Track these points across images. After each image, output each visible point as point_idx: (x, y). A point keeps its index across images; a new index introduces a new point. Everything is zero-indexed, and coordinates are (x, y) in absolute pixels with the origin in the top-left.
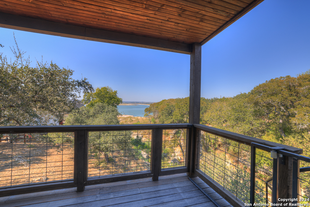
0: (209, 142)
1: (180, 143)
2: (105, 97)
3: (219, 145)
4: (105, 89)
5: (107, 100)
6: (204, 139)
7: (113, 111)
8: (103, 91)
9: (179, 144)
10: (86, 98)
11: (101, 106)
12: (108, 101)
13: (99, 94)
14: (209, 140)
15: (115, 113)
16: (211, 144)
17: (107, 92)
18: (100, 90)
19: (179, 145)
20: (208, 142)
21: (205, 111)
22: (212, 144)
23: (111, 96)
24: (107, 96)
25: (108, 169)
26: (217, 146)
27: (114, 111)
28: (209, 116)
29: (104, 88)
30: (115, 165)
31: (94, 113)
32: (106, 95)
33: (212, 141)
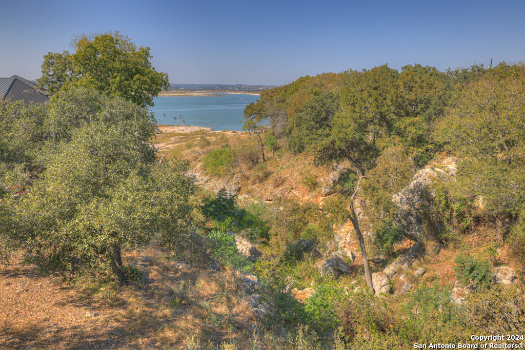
0: (443, 211)
1: (354, 213)
2: (111, 70)
3: (478, 220)
4: (108, 41)
5: (118, 79)
6: (429, 201)
7: (128, 118)
8: (100, 47)
9: (349, 217)
10: (51, 73)
11: (85, 100)
12: (121, 81)
13: (89, 59)
14: (447, 202)
15: (134, 123)
16: (451, 217)
17: (117, 53)
18: (91, 46)
19: (351, 219)
20: (441, 210)
21: (440, 113)
22: (455, 214)
23: (130, 66)
24: (117, 64)
25: (123, 304)
26: (469, 221)
27: (132, 115)
28: (454, 127)
29: (105, 38)
30: (146, 289)
31: (60, 124)
32: (114, 61)
33: (456, 206)
